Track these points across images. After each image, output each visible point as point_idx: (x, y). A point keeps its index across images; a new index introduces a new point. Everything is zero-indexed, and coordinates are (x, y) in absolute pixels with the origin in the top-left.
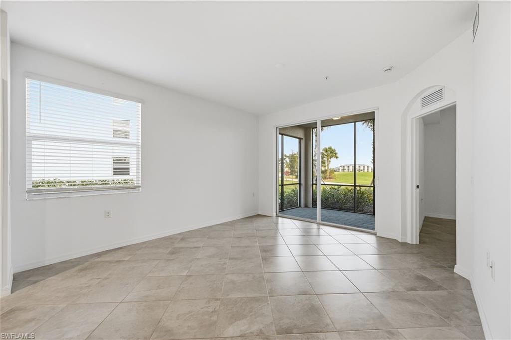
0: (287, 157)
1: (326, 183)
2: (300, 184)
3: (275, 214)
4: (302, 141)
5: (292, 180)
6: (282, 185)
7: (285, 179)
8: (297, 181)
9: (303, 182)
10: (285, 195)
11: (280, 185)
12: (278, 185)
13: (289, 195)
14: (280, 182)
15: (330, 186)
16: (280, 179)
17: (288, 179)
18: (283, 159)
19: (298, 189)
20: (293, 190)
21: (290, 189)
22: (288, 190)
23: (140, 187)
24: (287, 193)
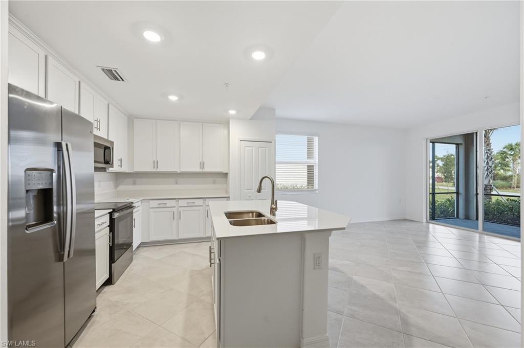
0: (439, 159)
1: (501, 193)
2: (458, 193)
3: (425, 220)
4: (460, 146)
5: (447, 188)
6: (433, 194)
7: (436, 187)
8: (454, 189)
9: (462, 190)
10: (436, 205)
11: (430, 194)
12: (428, 194)
13: (442, 204)
14: (431, 190)
15: (507, 198)
16: (431, 187)
17: (440, 187)
18: (434, 162)
19: (455, 198)
20: (448, 200)
21: (443, 199)
22: (440, 199)
23: (317, 190)
24: (440, 202)
